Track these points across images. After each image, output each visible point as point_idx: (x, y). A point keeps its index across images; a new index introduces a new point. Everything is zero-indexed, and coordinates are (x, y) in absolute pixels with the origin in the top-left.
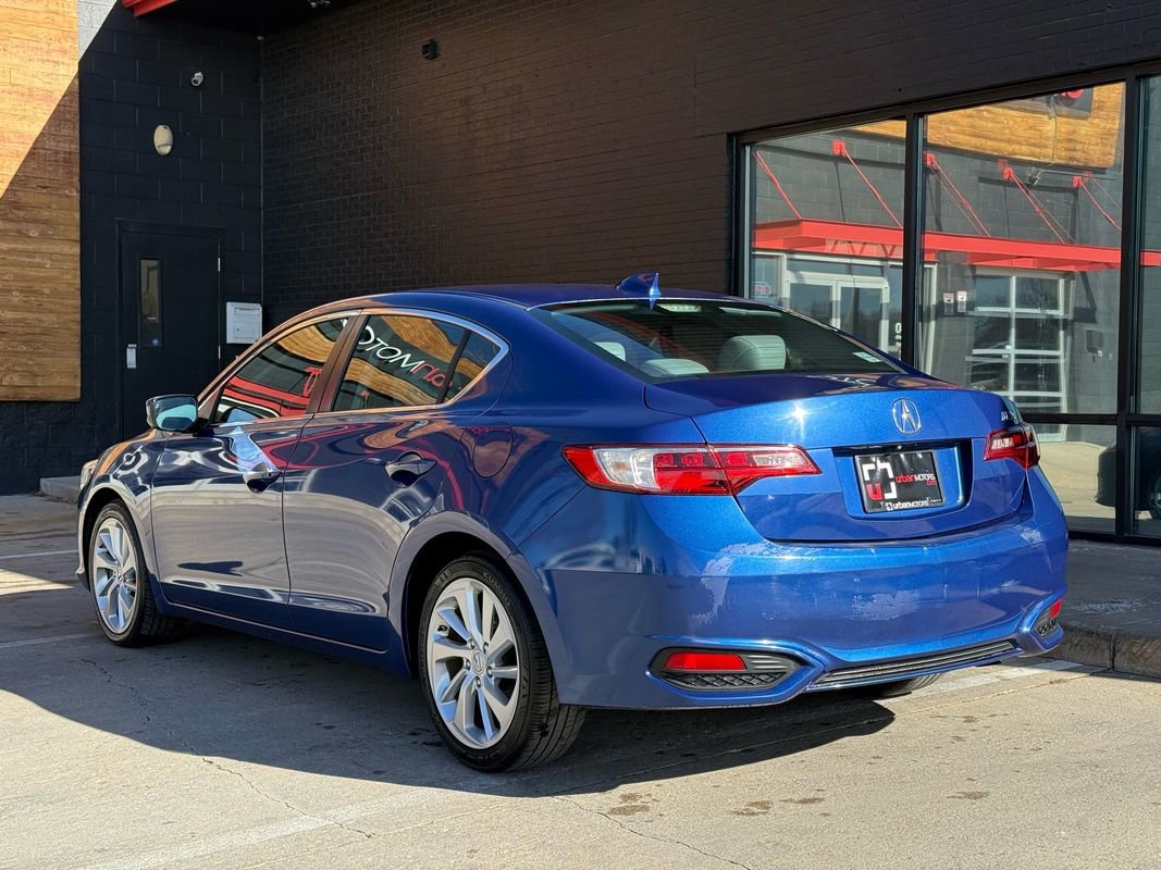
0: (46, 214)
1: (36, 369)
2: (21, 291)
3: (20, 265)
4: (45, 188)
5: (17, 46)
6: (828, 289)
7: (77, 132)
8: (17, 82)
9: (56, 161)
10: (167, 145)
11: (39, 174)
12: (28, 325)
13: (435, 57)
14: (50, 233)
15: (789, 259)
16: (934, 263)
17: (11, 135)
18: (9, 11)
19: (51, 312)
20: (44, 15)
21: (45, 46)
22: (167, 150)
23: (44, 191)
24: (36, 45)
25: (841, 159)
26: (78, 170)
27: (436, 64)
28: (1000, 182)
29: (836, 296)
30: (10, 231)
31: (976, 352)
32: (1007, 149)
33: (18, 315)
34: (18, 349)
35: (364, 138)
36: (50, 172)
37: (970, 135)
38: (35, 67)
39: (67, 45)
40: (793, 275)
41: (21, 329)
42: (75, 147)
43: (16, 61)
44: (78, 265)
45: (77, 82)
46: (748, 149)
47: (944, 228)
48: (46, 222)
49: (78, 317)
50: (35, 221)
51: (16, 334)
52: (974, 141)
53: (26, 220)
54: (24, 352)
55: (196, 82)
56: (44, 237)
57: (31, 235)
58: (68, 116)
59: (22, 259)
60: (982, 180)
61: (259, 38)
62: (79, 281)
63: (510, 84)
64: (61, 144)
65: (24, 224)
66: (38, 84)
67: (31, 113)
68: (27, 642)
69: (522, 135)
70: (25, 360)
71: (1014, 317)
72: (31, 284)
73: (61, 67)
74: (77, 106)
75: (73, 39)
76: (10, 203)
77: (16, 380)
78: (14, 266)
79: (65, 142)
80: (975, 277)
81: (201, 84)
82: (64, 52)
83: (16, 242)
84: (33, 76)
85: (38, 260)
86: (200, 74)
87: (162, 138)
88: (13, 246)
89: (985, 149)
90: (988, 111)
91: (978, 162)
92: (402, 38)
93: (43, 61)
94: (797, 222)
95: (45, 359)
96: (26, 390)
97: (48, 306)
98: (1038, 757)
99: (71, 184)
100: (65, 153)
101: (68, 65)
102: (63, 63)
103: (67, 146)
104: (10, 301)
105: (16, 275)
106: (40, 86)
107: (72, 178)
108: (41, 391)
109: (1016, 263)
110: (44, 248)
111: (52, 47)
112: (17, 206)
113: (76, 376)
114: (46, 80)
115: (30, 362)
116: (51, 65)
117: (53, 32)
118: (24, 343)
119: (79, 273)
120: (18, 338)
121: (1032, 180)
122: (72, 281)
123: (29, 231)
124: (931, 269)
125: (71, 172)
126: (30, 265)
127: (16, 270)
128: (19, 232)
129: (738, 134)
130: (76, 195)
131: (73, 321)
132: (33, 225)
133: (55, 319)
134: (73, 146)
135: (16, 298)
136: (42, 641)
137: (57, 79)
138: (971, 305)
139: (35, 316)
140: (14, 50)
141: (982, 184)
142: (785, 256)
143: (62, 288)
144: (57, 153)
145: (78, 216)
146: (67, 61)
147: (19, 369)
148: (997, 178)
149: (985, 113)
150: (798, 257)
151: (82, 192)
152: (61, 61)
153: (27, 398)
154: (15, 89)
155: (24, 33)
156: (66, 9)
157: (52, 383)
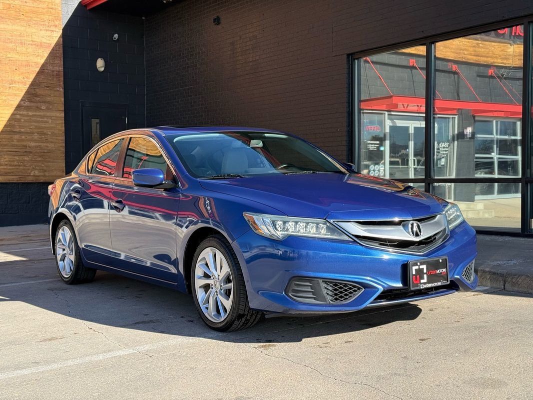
0: (48, 99)
1: (45, 168)
2: (38, 133)
3: (38, 122)
4: (48, 87)
5: (35, 24)
6: (407, 128)
7: (62, 62)
8: (35, 40)
9: (53, 75)
10: (102, 67)
11: (45, 81)
12: (41, 149)
13: (219, 24)
14: (51, 107)
15: (388, 115)
16: (456, 115)
17: (33, 64)
18: (30, 8)
19: (52, 142)
20: (46, 10)
21: (47, 24)
22: (102, 69)
23: (48, 88)
24: (43, 23)
25: (413, 67)
26: (63, 79)
27: (219, 27)
28: (486, 77)
29: (411, 131)
30: (33, 106)
31: (477, 155)
32: (490, 61)
33: (37, 144)
34: (38, 159)
35: (189, 62)
36: (50, 80)
37: (474, 56)
38: (43, 33)
39: (57, 23)
40: (390, 121)
41: (39, 150)
42: (62, 69)
43: (34, 30)
44: (64, 121)
45: (62, 39)
46: (356, 61)
47: (461, 98)
48: (48, 102)
49: (64, 145)
50: (45, 102)
51: (36, 152)
52: (475, 58)
53: (39, 102)
54: (40, 161)
55: (115, 38)
56: (48, 109)
57: (42, 108)
58: (58, 55)
59: (38, 119)
60: (479, 76)
61: (143, 18)
62: (64, 129)
63: (251, 35)
64: (55, 68)
65: (39, 104)
66: (44, 40)
67: (41, 54)
68: (26, 283)
69: (257, 58)
70: (40, 164)
71: (495, 139)
72: (42, 130)
73: (55, 33)
74: (62, 50)
75: (59, 20)
76: (33, 94)
77: (37, 173)
78: (35, 122)
79: (57, 66)
80: (475, 121)
81: (117, 39)
82: (56, 26)
83: (36, 112)
84: (42, 37)
85: (46, 119)
86: (117, 35)
87: (100, 64)
88: (35, 113)
89: (480, 62)
90: (482, 44)
91: (477, 68)
92: (205, 16)
93: (46, 30)
94: (391, 97)
95: (49, 164)
96: (41, 178)
97: (51, 140)
98: (457, 325)
99: (60, 85)
100: (57, 71)
101: (58, 32)
102: (55, 31)
103: (57, 68)
104: (33, 138)
105: (36, 126)
106: (44, 41)
107: (60, 82)
108: (47, 178)
109: (495, 114)
110: (48, 114)
111: (50, 24)
112: (36, 95)
113: (63, 171)
114: (48, 39)
115: (43, 165)
116: (50, 32)
117: (50, 17)
118: (39, 156)
119: (64, 125)
120: (37, 154)
121: (503, 75)
122: (60, 129)
123: (41, 106)
124: (455, 117)
125: (60, 80)
126: (42, 122)
127: (36, 124)
128: (37, 107)
129: (352, 54)
130: (62, 90)
131: (61, 146)
132: (43, 104)
133: (53, 146)
134: (60, 68)
135: (36, 136)
136: (33, 282)
137: (53, 38)
138: (473, 134)
139: (45, 144)
140: (33, 26)
141: (478, 78)
142: (387, 113)
143: (56, 132)
144: (53, 71)
145: (63, 99)
146: (57, 30)
147: (38, 168)
148: (485, 75)
149: (481, 45)
150: (393, 113)
151: (65, 89)
152: (54, 30)
153: (42, 181)
154: (34, 43)
155: (37, 18)
156: (56, 7)
157: (53, 174)
